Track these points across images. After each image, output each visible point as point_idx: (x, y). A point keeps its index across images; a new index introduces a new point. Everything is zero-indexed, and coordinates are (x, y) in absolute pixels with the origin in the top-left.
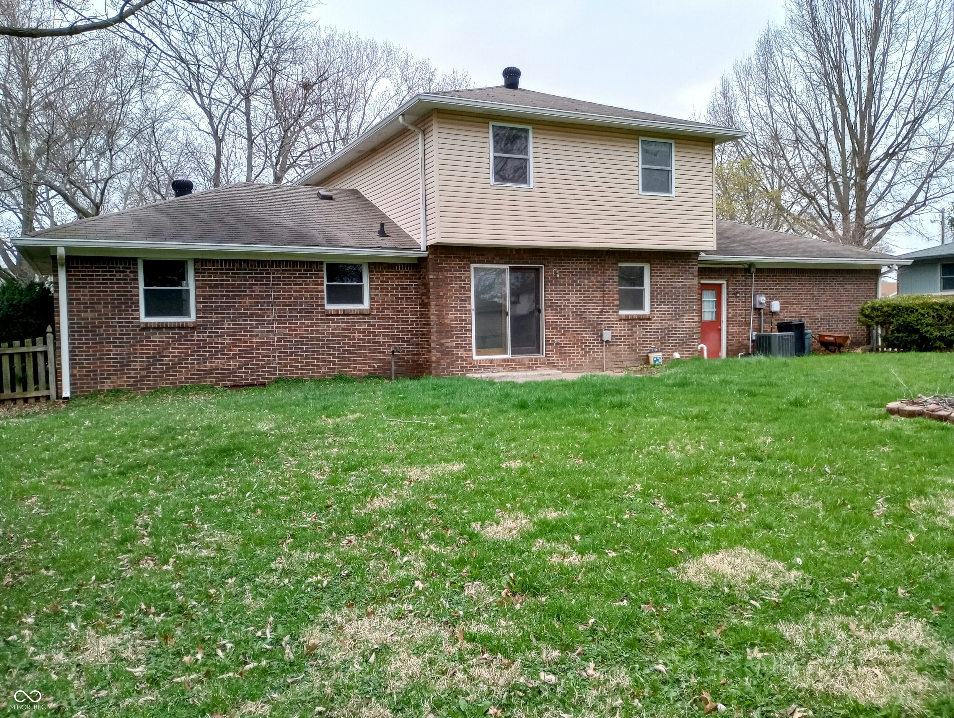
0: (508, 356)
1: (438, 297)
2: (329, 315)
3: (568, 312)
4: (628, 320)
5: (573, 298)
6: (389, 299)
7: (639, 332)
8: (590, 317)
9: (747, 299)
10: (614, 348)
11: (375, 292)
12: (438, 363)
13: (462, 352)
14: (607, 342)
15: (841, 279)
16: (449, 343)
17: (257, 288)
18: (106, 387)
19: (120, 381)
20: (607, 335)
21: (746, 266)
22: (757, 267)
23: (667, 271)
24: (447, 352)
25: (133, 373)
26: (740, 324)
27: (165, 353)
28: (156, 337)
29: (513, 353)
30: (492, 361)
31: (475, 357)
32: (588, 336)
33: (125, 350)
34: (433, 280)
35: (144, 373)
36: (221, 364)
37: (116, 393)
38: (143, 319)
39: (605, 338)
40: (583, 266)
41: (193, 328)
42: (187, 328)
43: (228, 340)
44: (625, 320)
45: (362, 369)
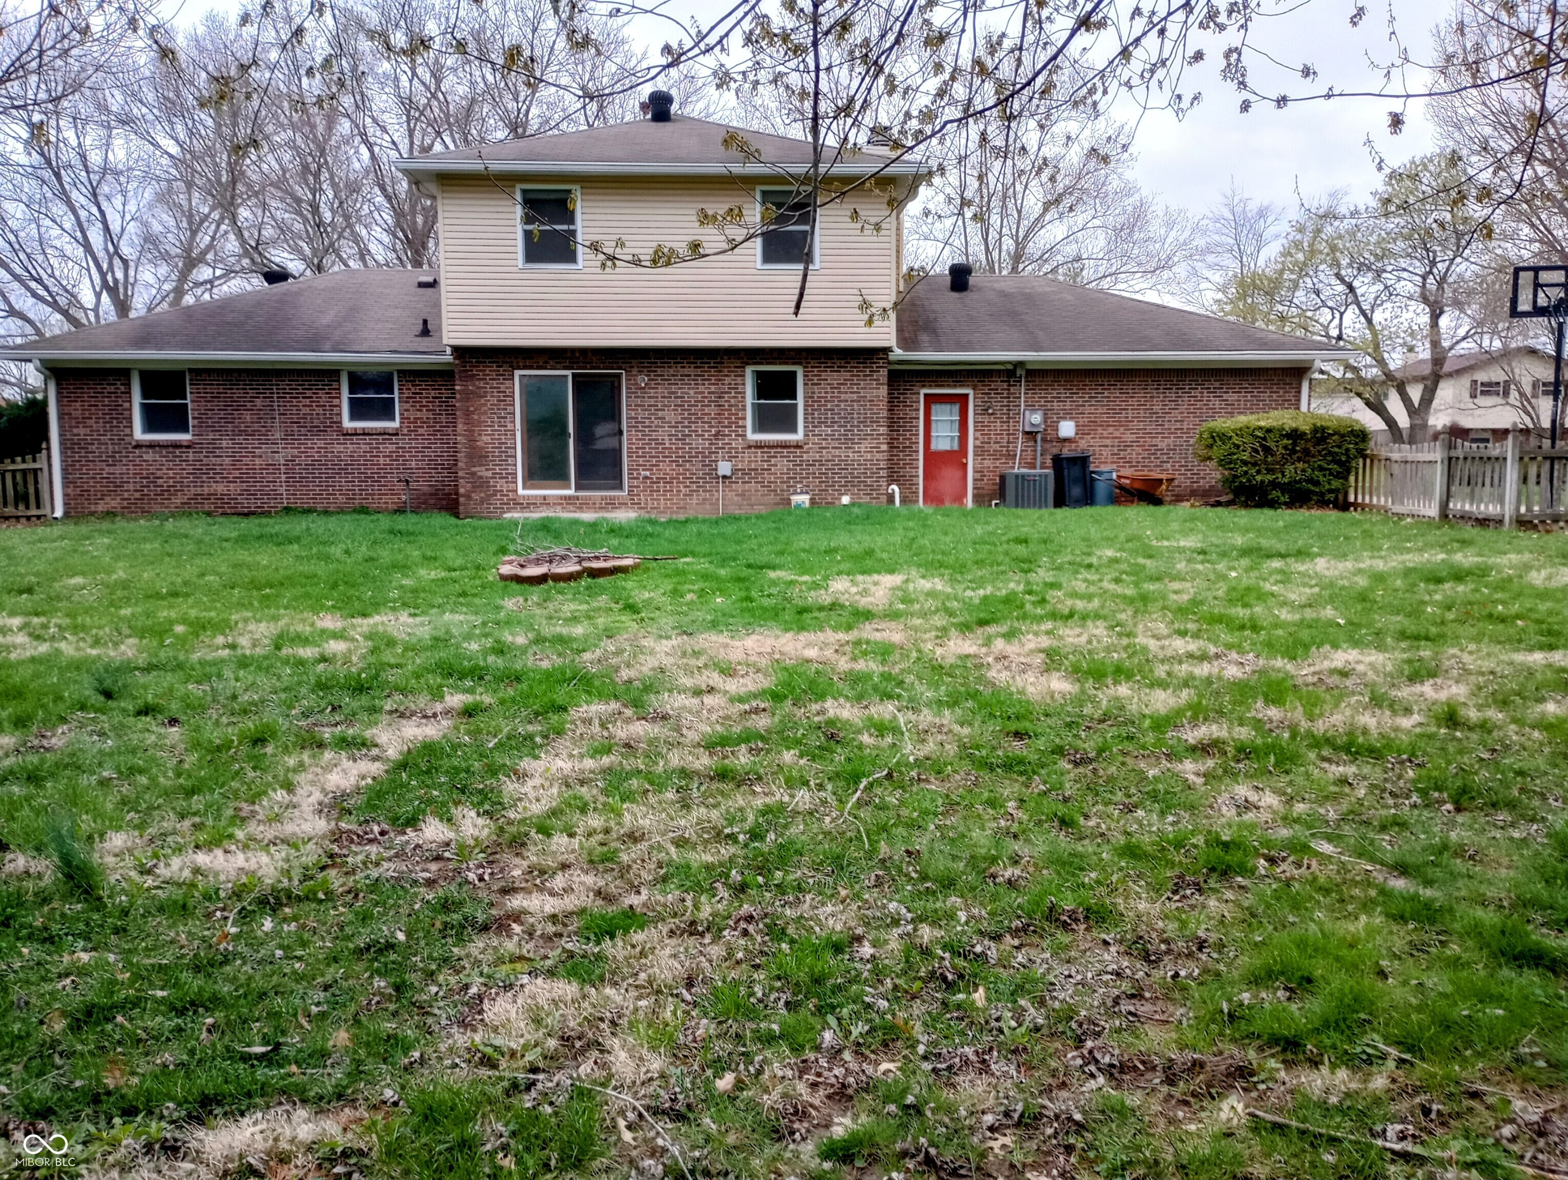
0: (571, 492)
1: (468, 414)
2: (347, 434)
3: (663, 434)
4: (761, 447)
5: (670, 416)
6: (424, 414)
7: (781, 464)
8: (700, 443)
9: (1012, 415)
10: (739, 487)
11: (407, 406)
12: (468, 497)
13: (501, 485)
14: (724, 477)
15: (1217, 384)
16: (482, 472)
17: (258, 402)
18: (100, 508)
19: (113, 503)
20: (724, 468)
21: (1010, 367)
22: (1029, 367)
23: (833, 377)
24: (481, 484)
25: (126, 495)
26: (996, 455)
27: (159, 473)
28: (149, 456)
29: (578, 488)
30: (545, 498)
31: (521, 491)
32: (696, 467)
33: (118, 470)
34: (460, 392)
35: (137, 495)
36: (220, 488)
37: (110, 514)
38: (139, 434)
39: (721, 472)
40: (686, 371)
41: (188, 447)
42: (181, 446)
43: (227, 460)
44: (757, 447)
45: (390, 501)
